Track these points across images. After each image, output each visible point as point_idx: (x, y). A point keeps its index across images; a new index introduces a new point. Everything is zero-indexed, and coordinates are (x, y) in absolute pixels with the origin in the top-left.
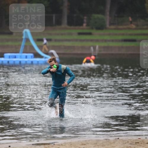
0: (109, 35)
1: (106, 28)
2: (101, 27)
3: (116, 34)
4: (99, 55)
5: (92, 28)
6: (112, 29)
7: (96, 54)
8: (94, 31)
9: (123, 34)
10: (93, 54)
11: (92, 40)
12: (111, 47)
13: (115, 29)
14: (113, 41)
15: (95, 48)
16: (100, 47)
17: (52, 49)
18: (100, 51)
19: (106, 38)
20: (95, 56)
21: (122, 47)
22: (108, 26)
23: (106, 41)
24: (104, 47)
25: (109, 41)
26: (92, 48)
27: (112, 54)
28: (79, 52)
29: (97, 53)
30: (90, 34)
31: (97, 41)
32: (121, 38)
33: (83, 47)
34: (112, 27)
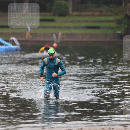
0: (72, 21)
1: (69, 15)
2: (64, 14)
3: (79, 21)
4: (62, 42)
5: (54, 15)
6: (75, 16)
7: (59, 42)
8: (56, 18)
9: (86, 21)
10: (55, 42)
11: (54, 27)
12: (74, 34)
13: (78, 16)
14: (76, 28)
15: (57, 35)
16: (62, 34)
17: (13, 37)
18: (63, 38)
19: (68, 24)
21: (86, 34)
22: (71, 12)
23: (69, 28)
24: (67, 34)
25: (72, 28)
26: (54, 35)
27: (75, 42)
28: (41, 39)
29: (59, 40)
30: (52, 20)
31: (60, 28)
32: (84, 24)
33: (45, 35)
34: (76, 13)
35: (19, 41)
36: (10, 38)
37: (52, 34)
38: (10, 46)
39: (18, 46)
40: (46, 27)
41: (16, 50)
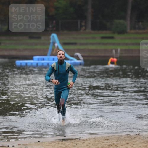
0: (130, 38)
1: (127, 33)
2: (122, 32)
3: (136, 38)
5: (114, 33)
6: (133, 33)
7: (118, 57)
8: (116, 36)
10: (115, 57)
11: (114, 44)
12: (132, 50)
14: (133, 44)
15: (116, 51)
16: (121, 50)
17: (77, 52)
18: (122, 54)
19: (127, 41)
20: (117, 58)
22: (128, 30)
23: (127, 44)
24: (125, 50)
25: (130, 44)
26: (114, 51)
27: (133, 56)
28: (102, 55)
29: (118, 55)
30: (112, 38)
31: (119, 44)
33: (105, 50)
34: (133, 31)
35: (83, 56)
36: (74, 53)
37: (112, 50)
38: (75, 61)
39: (81, 61)
40: (107, 44)
41: (80, 64)
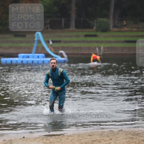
0: (113, 36)
1: (110, 31)
2: (105, 30)
3: (119, 36)
6: (115, 31)
8: (99, 33)
9: (125, 36)
10: (98, 54)
11: (97, 42)
12: (115, 48)
13: (118, 31)
14: (116, 42)
15: (100, 48)
16: (104, 48)
17: (62, 50)
18: (104, 51)
21: (125, 48)
22: (111, 29)
23: (110, 42)
24: (108, 48)
25: (112, 42)
26: (97, 49)
27: (116, 54)
28: (86, 52)
29: (102, 53)
30: (95, 36)
31: (102, 42)
32: (123, 39)
33: (89, 48)
35: (67, 54)
36: (58, 51)
37: (95, 48)
38: (59, 58)
39: (66, 58)
40: (90, 42)
41: (64, 62)
